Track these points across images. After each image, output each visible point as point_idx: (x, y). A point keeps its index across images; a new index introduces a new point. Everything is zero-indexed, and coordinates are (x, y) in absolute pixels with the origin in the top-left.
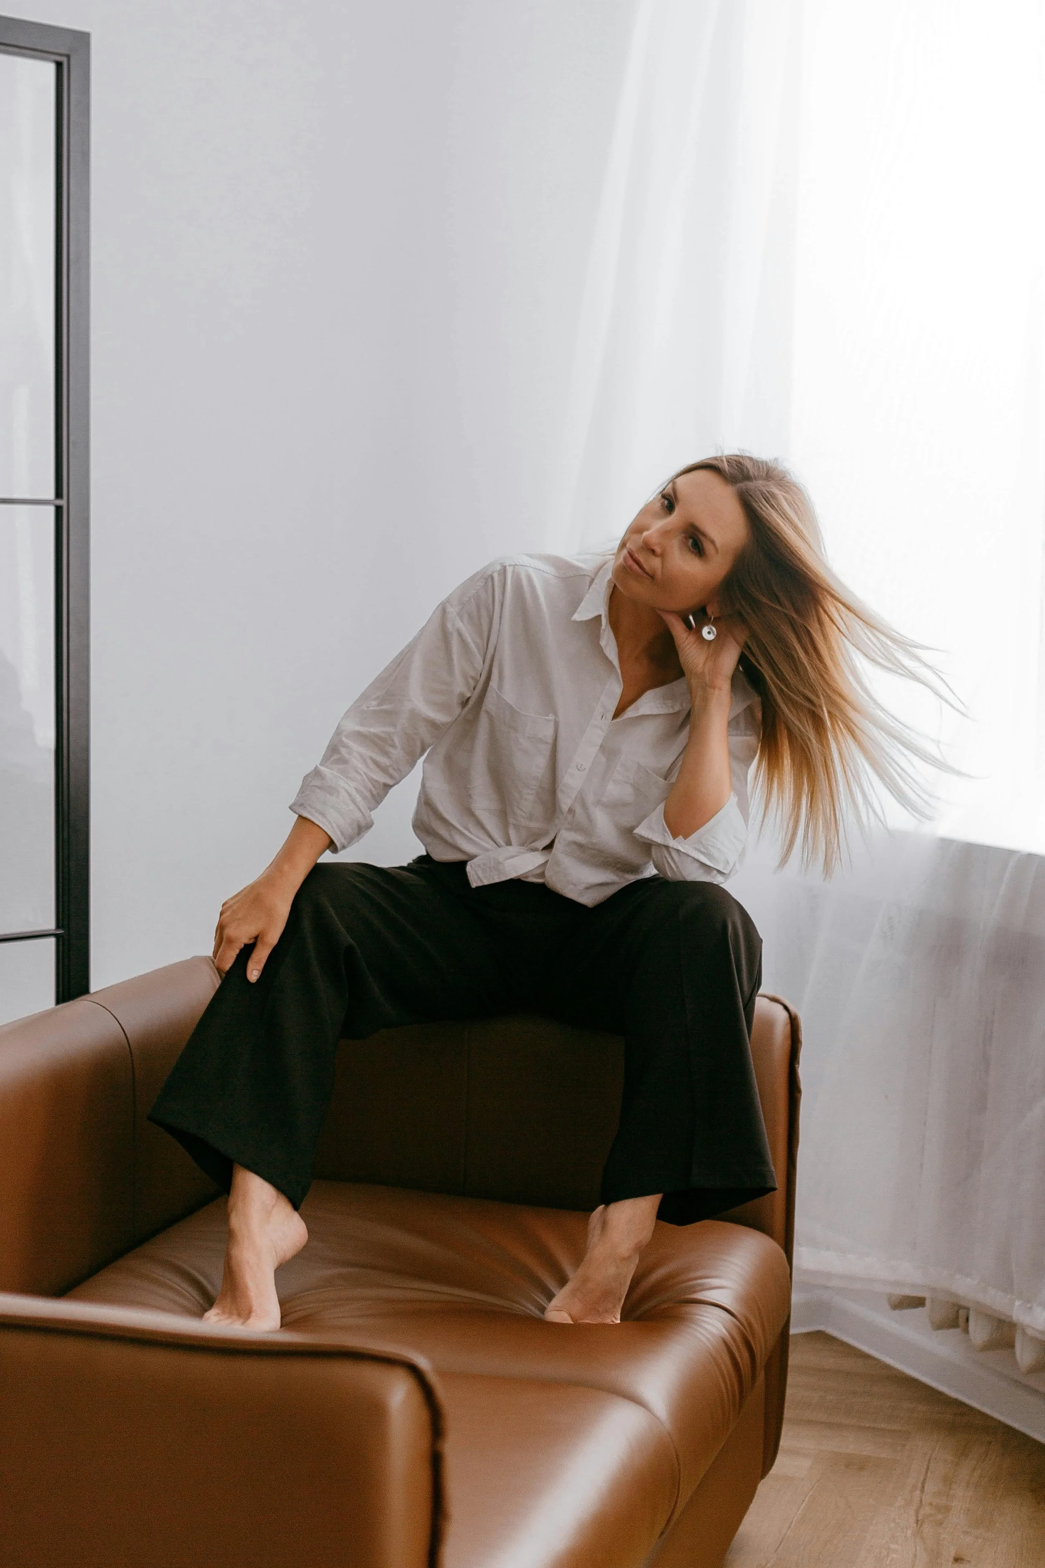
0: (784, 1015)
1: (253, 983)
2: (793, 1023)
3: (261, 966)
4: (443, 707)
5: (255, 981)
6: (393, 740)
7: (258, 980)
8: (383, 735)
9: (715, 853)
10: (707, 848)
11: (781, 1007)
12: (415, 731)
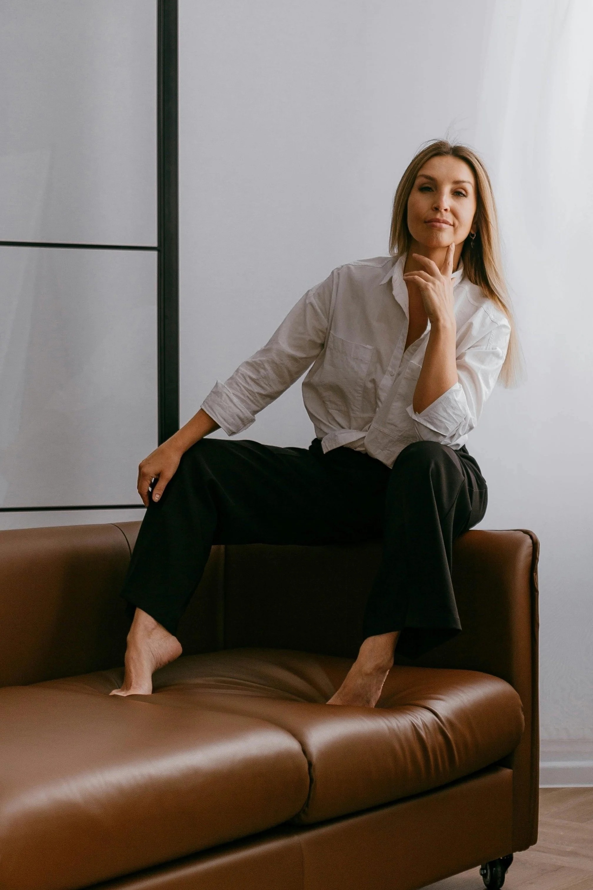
0: (529, 541)
1: (154, 502)
2: (535, 545)
3: (161, 492)
4: (299, 348)
5: (157, 501)
6: (264, 365)
7: (159, 501)
8: (259, 362)
9: (437, 422)
10: (432, 420)
11: (529, 537)
12: (282, 362)
